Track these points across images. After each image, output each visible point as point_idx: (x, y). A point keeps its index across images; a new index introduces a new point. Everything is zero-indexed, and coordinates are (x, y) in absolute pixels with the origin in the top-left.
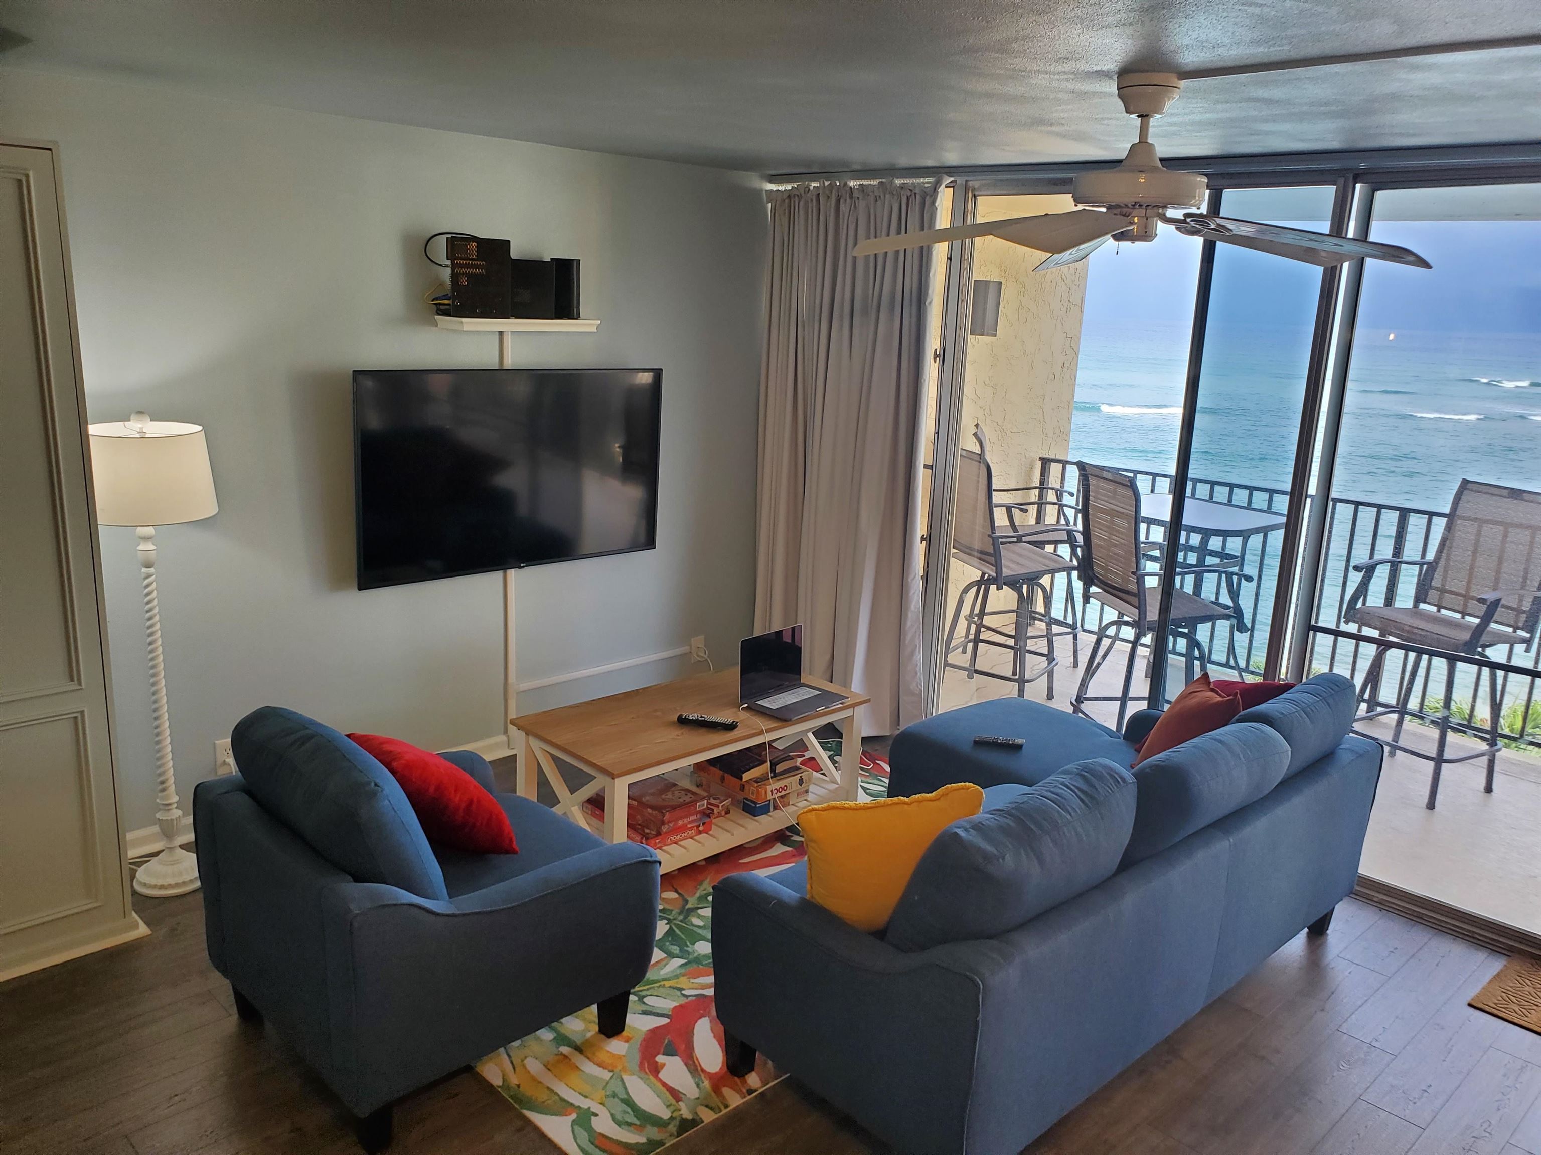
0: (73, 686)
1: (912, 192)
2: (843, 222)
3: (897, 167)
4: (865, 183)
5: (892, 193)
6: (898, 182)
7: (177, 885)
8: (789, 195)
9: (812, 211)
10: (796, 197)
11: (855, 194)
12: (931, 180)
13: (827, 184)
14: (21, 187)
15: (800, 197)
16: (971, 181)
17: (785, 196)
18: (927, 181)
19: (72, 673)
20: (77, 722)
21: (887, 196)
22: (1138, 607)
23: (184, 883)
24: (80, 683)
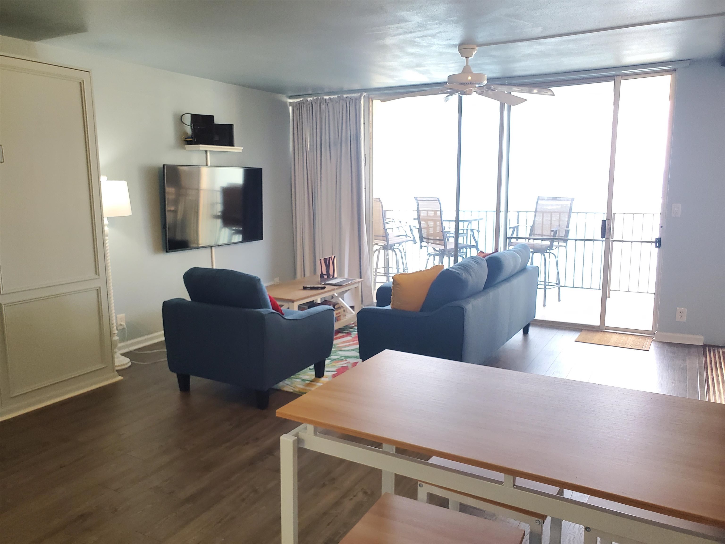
0: (97, 277)
1: (351, 99)
2: (323, 113)
3: (344, 90)
4: (332, 97)
5: (343, 100)
6: (345, 96)
7: (122, 365)
8: (299, 103)
9: (309, 108)
10: (302, 103)
11: (327, 101)
12: (359, 94)
13: (315, 98)
14: (81, 85)
15: (303, 103)
16: (371, 95)
17: (297, 103)
18: (356, 95)
19: (97, 272)
20: (98, 291)
21: (341, 101)
22: (444, 245)
23: (124, 365)
24: (99, 275)
